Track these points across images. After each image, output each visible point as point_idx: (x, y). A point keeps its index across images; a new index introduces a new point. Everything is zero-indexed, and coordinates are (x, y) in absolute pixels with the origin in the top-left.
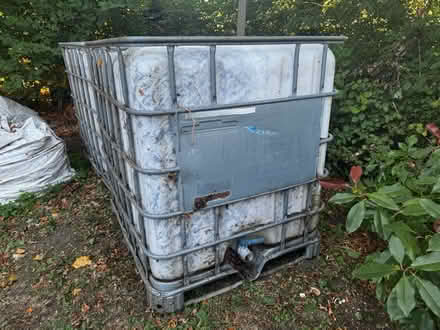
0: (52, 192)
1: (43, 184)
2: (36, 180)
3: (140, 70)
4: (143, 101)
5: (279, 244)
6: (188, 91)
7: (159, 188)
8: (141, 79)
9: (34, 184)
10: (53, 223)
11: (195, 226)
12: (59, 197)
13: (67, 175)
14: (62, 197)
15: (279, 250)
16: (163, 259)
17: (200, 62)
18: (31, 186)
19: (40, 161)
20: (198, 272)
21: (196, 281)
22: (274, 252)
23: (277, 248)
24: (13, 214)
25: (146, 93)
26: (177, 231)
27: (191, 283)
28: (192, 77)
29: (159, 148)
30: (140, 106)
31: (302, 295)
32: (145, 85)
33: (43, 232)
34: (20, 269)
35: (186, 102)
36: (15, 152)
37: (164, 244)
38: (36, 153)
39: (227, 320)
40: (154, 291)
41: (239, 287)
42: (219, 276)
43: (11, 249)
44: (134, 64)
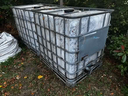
0: (18, 56)
1: (14, 54)
2: (12, 53)
3: (73, 25)
4: (73, 34)
5: (95, 65)
6: (83, 29)
7: (74, 56)
8: (73, 28)
9: (12, 54)
10: (23, 66)
11: (80, 65)
12: (20, 57)
13: (20, 50)
14: (21, 57)
15: (95, 66)
16: (72, 75)
17: (86, 21)
18: (11, 55)
19: (12, 47)
20: (79, 75)
21: (79, 78)
22: (94, 67)
23: (94, 66)
24: (9, 65)
25: (74, 32)
26: (76, 66)
27: (78, 79)
28: (84, 25)
29: (75, 46)
30: (72, 35)
31: (102, 77)
32: (74, 29)
33: (22, 69)
34: (21, 82)
35: (82, 33)
36: (4, 45)
37: (73, 71)
38: (11, 44)
39: (88, 86)
40: (69, 83)
41: (87, 77)
42: (84, 76)
43: (14, 76)
44: (71, 23)
